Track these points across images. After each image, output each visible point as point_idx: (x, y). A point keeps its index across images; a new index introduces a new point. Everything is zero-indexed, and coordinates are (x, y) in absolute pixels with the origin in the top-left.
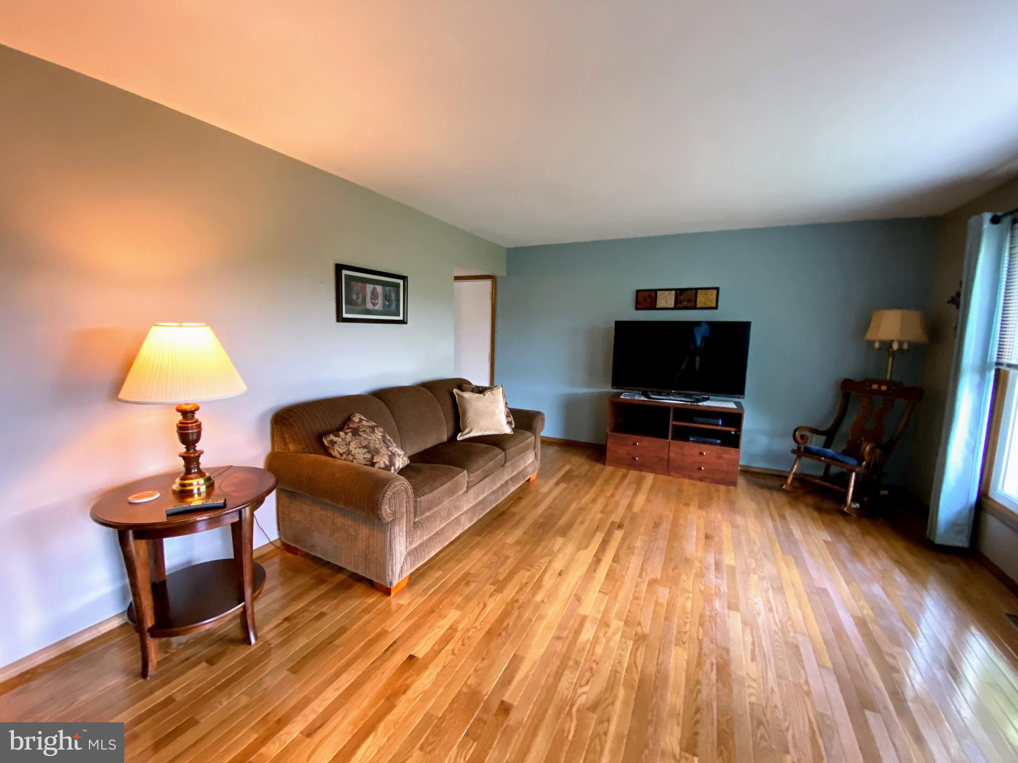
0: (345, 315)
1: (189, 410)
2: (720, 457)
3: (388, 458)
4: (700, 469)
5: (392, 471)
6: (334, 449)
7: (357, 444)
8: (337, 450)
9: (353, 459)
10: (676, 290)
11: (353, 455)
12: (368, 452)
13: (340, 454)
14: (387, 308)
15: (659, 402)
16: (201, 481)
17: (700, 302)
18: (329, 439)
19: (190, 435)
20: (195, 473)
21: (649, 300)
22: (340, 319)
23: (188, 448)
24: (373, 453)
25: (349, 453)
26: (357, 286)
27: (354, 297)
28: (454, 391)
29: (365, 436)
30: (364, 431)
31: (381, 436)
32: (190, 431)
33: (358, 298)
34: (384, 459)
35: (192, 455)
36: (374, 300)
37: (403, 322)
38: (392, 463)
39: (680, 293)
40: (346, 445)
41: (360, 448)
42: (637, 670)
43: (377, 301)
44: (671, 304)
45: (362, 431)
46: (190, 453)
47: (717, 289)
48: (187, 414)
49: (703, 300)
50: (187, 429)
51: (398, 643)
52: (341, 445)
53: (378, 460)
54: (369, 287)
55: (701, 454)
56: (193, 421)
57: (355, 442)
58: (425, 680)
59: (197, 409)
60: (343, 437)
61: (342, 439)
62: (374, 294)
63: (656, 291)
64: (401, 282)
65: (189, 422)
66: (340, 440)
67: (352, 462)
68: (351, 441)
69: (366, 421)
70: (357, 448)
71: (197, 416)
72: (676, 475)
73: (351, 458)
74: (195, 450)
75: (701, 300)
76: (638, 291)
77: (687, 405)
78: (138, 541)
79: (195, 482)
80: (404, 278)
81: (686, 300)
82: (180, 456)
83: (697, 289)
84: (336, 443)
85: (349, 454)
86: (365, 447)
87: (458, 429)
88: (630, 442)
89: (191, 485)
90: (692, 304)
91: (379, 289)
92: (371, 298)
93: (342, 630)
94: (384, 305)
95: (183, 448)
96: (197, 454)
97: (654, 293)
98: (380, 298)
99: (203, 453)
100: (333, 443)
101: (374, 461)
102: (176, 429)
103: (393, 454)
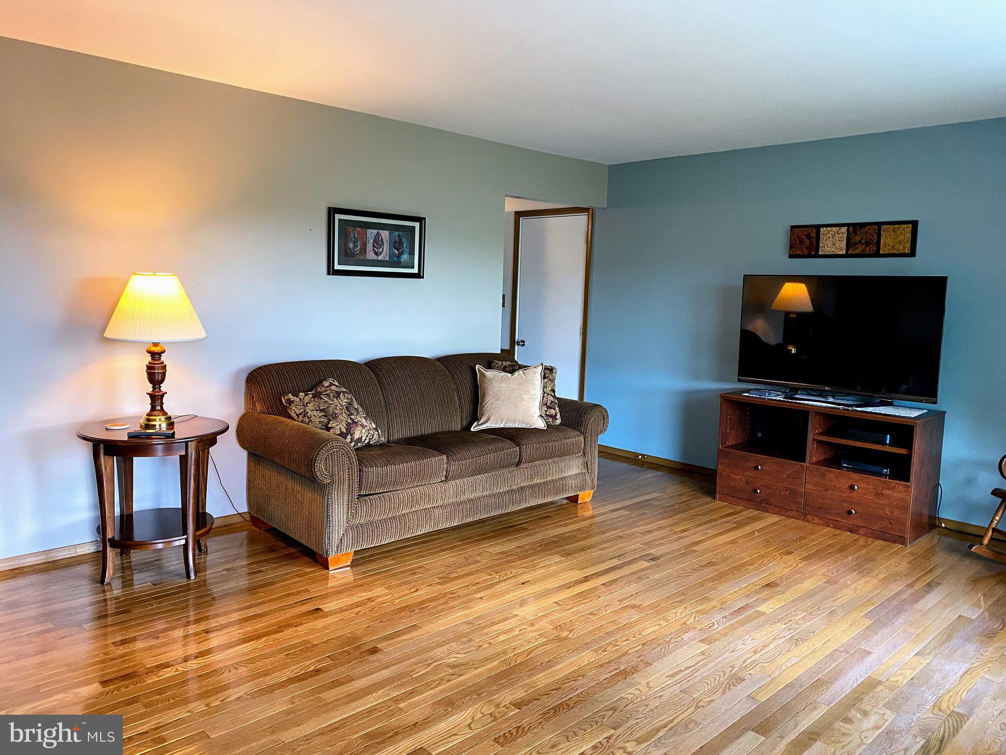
0: (337, 267)
1: (156, 351)
2: (878, 495)
3: (345, 425)
4: (850, 513)
5: (348, 440)
6: (291, 409)
7: (315, 406)
8: (293, 410)
9: (309, 422)
10: (848, 225)
11: (309, 418)
12: (325, 416)
13: (297, 415)
14: (395, 258)
15: (800, 403)
16: (163, 418)
17: (885, 245)
18: (286, 398)
19: (157, 374)
20: (158, 410)
21: (807, 242)
22: (332, 271)
23: (154, 388)
24: (330, 418)
25: (305, 414)
26: (354, 233)
27: (351, 245)
28: (477, 368)
29: (326, 399)
30: (327, 395)
31: (346, 402)
32: (157, 371)
33: (355, 246)
34: (340, 426)
35: (157, 394)
36: (377, 248)
37: (418, 276)
38: (349, 431)
39: (854, 228)
40: (304, 405)
41: (317, 410)
42: (527, 656)
43: (381, 250)
44: (841, 247)
45: (325, 395)
46: (156, 392)
47: (915, 224)
48: (155, 355)
49: (889, 241)
50: (154, 368)
51: (312, 600)
52: (297, 405)
53: (334, 425)
54: (371, 233)
55: (852, 488)
56: (159, 362)
57: (313, 404)
58: (320, 623)
59: (164, 352)
60: (302, 398)
61: (300, 399)
62: (378, 242)
63: (818, 227)
64: (417, 225)
65: (156, 362)
66: (298, 399)
67: (308, 424)
68: (309, 403)
69: (337, 386)
70: (314, 410)
71: (163, 358)
72: (816, 520)
73: (307, 420)
74: (160, 390)
75: (887, 241)
76: (793, 227)
77: (839, 409)
78: (107, 457)
79: (158, 418)
80: (420, 220)
81: (863, 241)
82: (148, 394)
83: (880, 224)
84: (293, 402)
85: (305, 416)
86: (321, 410)
87: (475, 417)
88: (751, 465)
89: (154, 420)
90: (872, 249)
91: (385, 234)
92: (374, 246)
93: (272, 584)
94: (391, 255)
95: (149, 388)
96: (160, 394)
97: (814, 230)
98: (386, 247)
99: (166, 393)
100: (290, 402)
101: (329, 426)
102: (145, 369)
103: (355, 423)
